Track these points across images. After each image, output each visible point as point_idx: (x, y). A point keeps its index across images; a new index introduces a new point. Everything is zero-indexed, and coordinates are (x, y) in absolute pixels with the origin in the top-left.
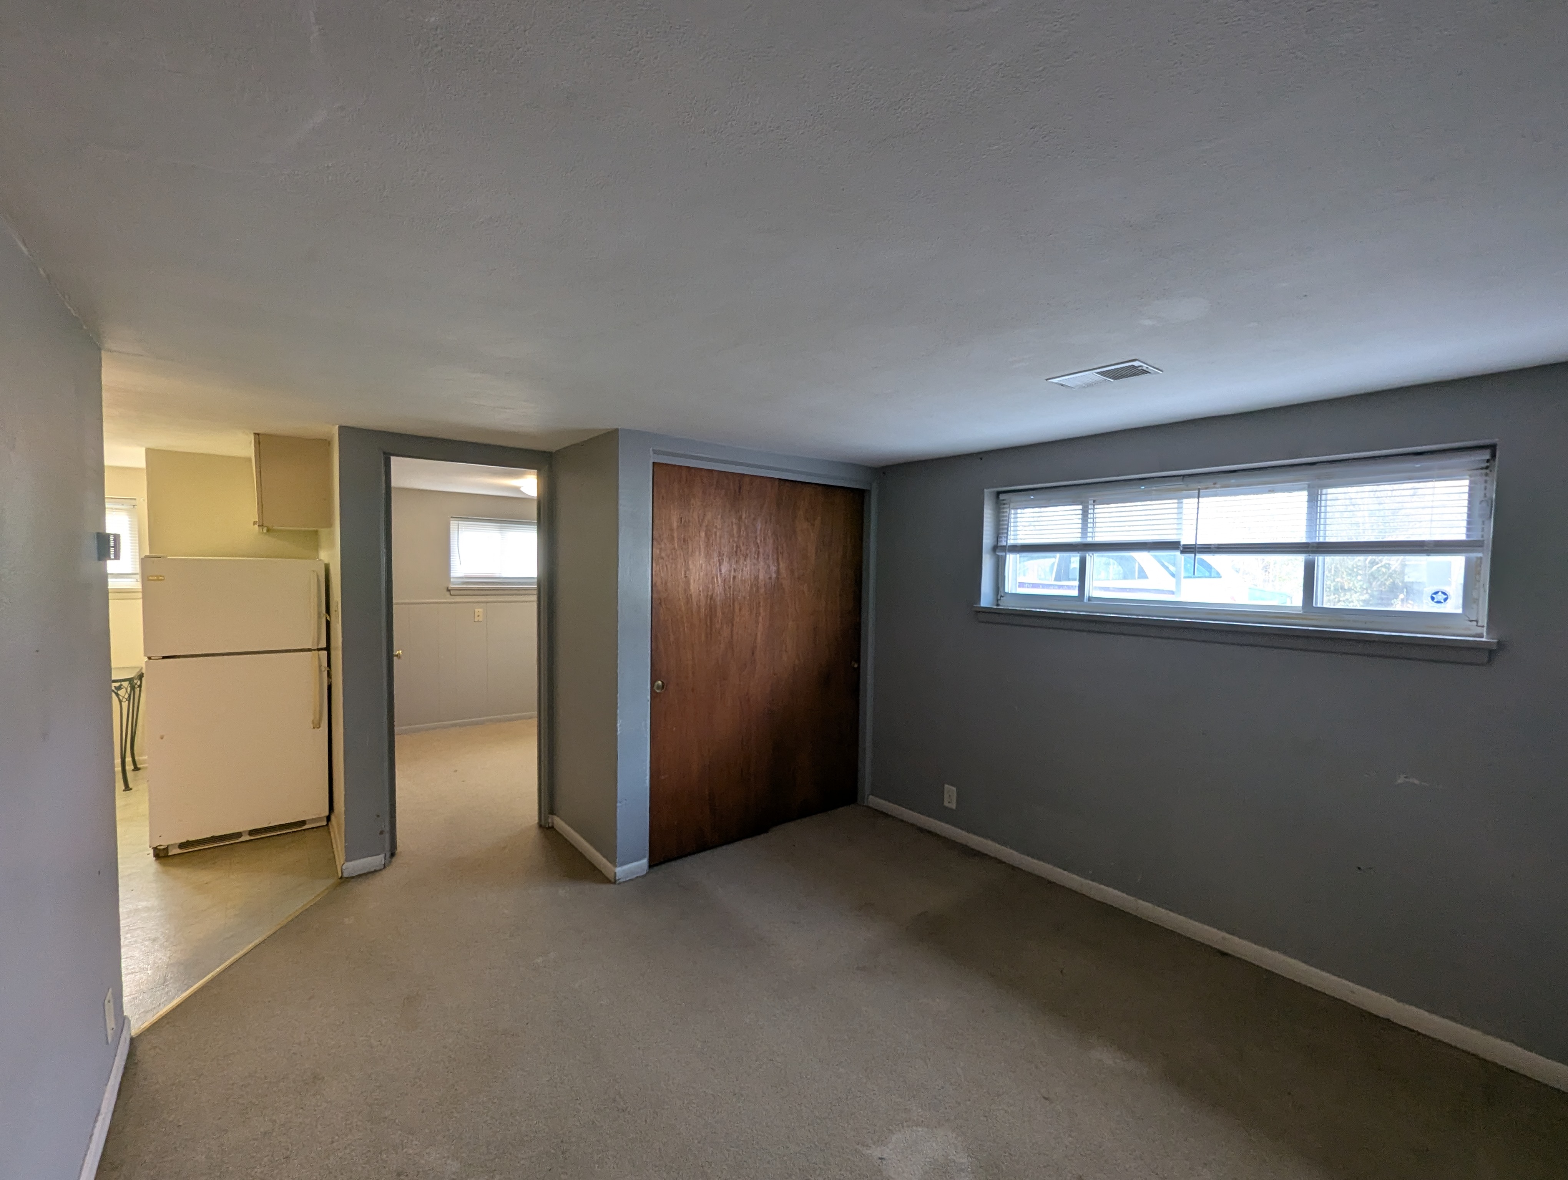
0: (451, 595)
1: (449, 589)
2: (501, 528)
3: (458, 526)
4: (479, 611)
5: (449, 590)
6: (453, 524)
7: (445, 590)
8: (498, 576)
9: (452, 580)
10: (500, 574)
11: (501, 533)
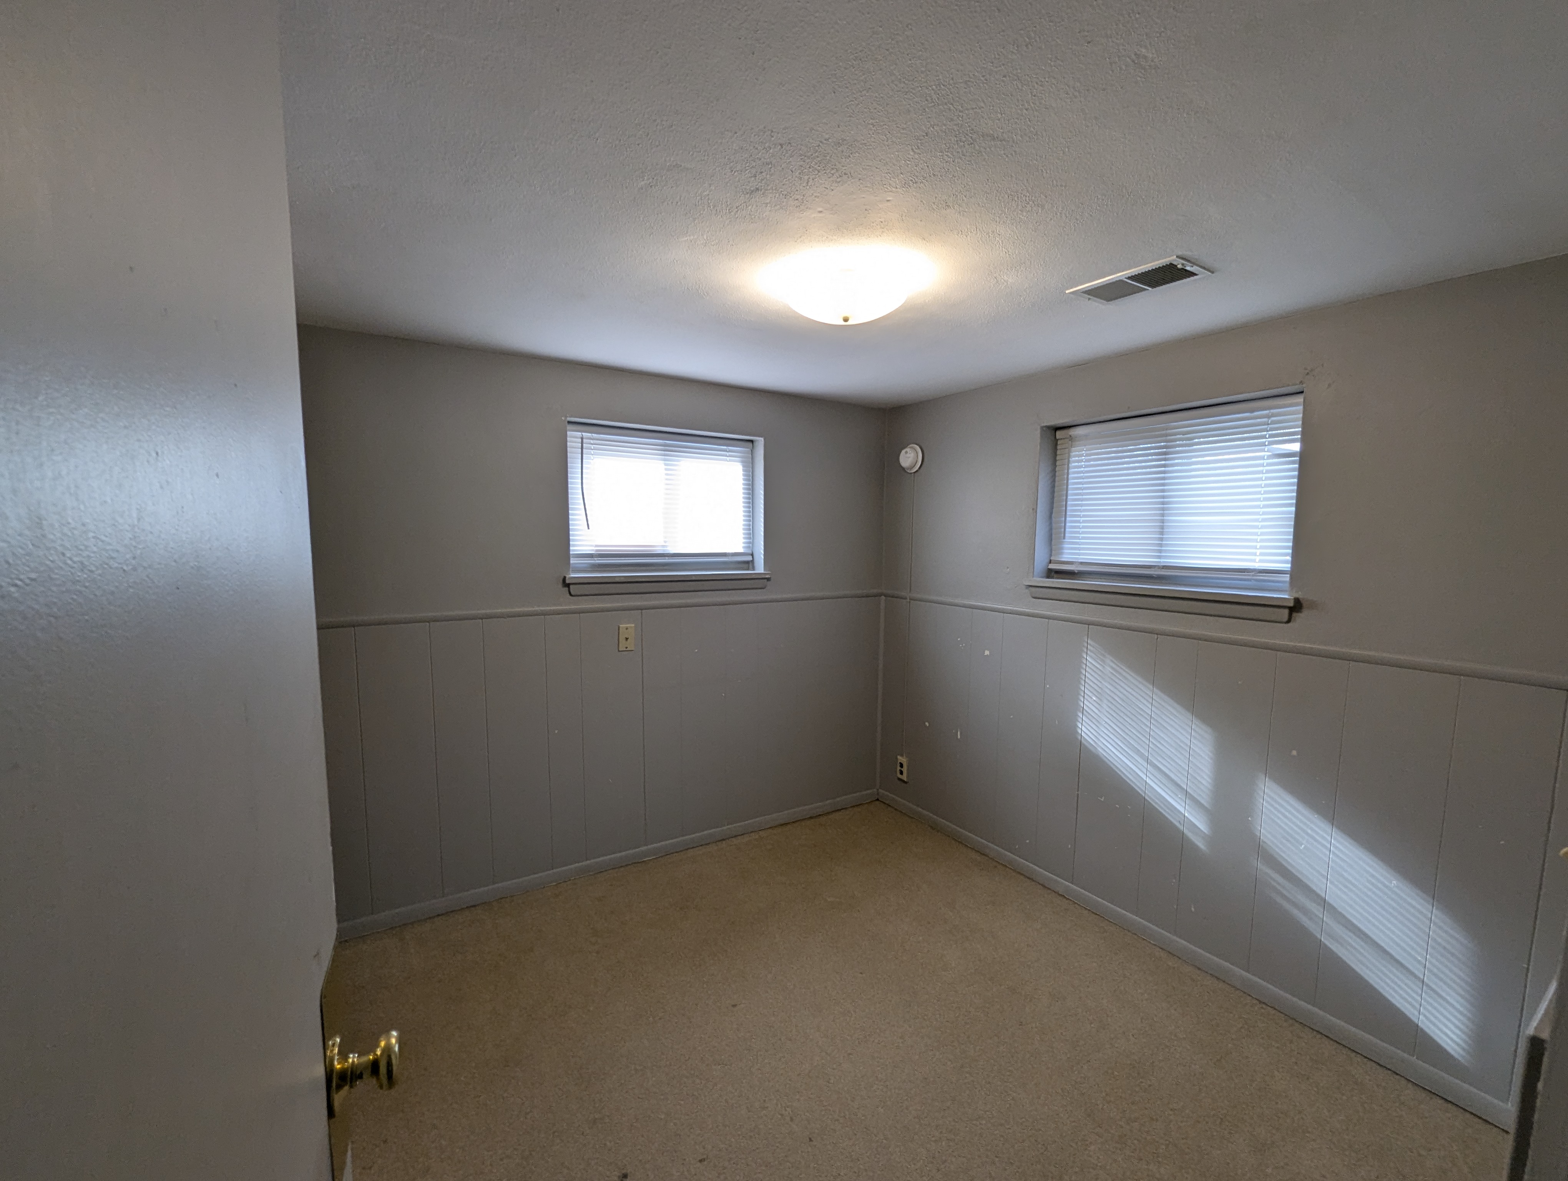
0: (570, 594)
1: (567, 582)
2: (667, 450)
3: (582, 443)
4: (628, 627)
5: (566, 584)
6: (574, 437)
7: (560, 585)
8: (659, 550)
9: (573, 561)
10: (663, 546)
11: (665, 460)
